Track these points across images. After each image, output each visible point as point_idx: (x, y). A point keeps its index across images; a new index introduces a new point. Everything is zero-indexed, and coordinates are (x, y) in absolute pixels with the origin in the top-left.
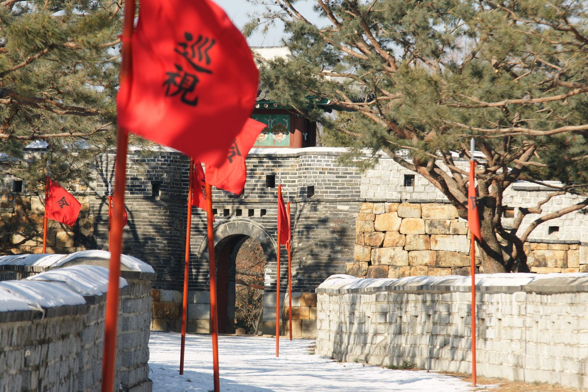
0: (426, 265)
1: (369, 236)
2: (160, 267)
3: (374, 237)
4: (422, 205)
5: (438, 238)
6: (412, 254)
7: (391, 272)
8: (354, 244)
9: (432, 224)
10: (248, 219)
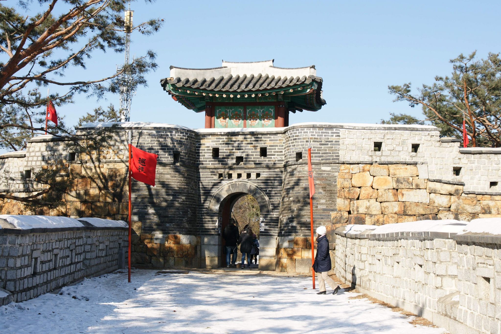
0: (396, 213)
1: (348, 191)
2: (180, 217)
3: (352, 191)
4: (389, 165)
5: (404, 192)
6: (384, 204)
7: (368, 219)
8: (336, 197)
9: (398, 181)
10: (246, 180)
